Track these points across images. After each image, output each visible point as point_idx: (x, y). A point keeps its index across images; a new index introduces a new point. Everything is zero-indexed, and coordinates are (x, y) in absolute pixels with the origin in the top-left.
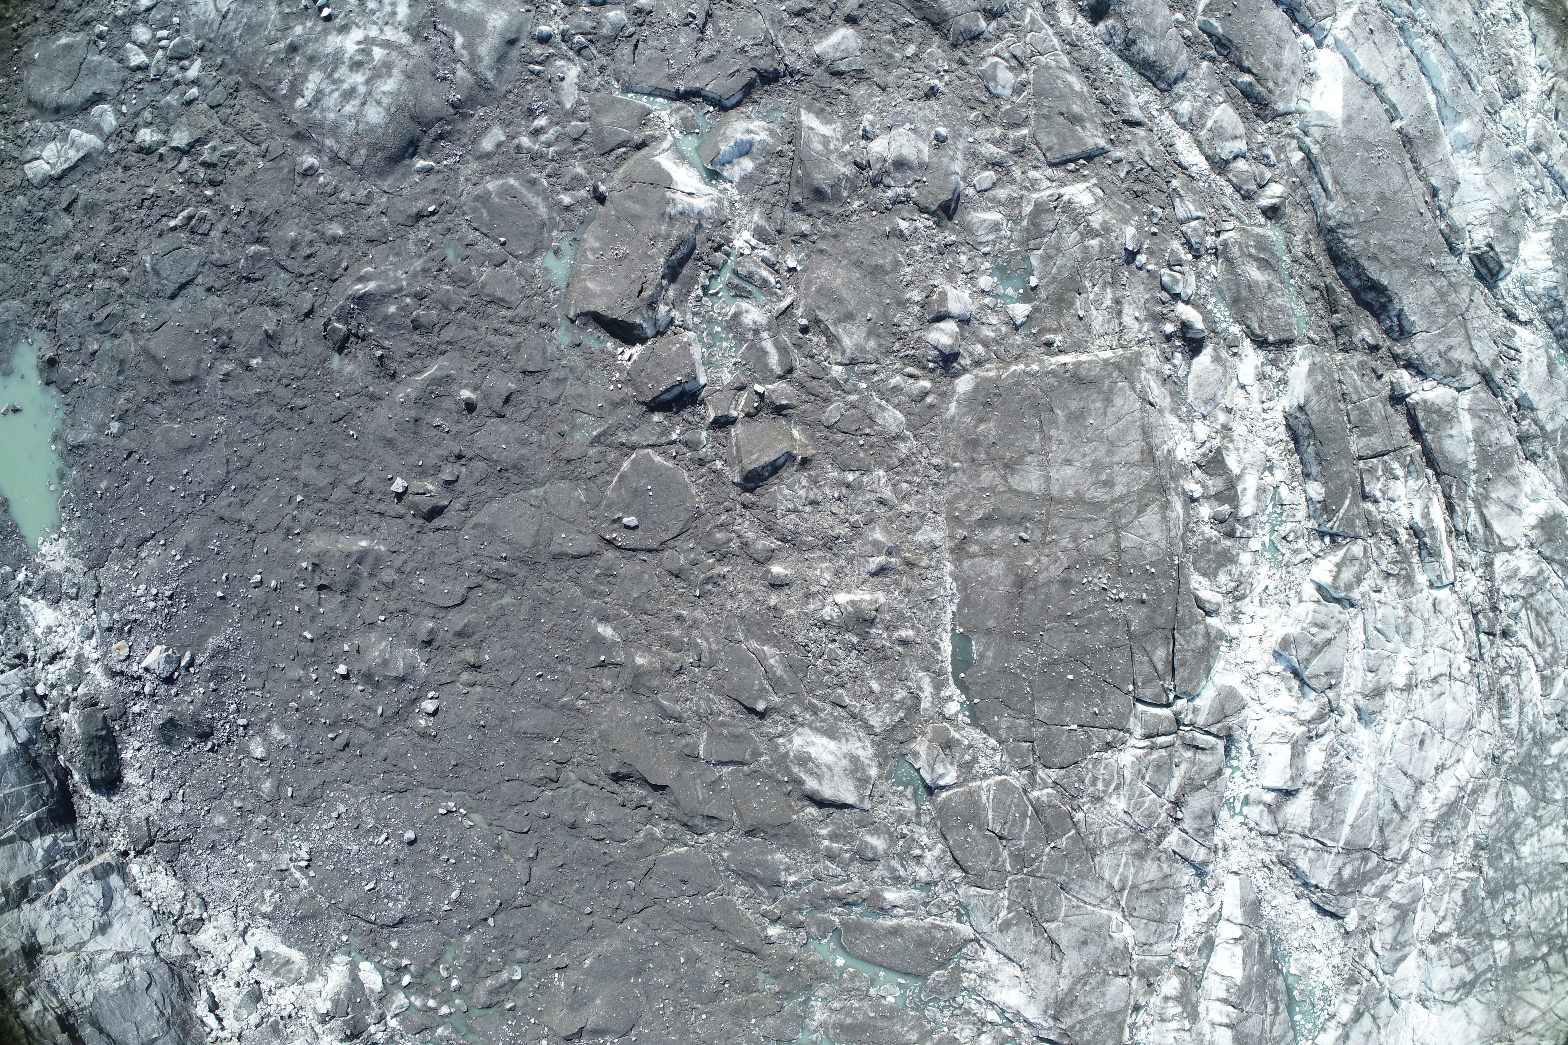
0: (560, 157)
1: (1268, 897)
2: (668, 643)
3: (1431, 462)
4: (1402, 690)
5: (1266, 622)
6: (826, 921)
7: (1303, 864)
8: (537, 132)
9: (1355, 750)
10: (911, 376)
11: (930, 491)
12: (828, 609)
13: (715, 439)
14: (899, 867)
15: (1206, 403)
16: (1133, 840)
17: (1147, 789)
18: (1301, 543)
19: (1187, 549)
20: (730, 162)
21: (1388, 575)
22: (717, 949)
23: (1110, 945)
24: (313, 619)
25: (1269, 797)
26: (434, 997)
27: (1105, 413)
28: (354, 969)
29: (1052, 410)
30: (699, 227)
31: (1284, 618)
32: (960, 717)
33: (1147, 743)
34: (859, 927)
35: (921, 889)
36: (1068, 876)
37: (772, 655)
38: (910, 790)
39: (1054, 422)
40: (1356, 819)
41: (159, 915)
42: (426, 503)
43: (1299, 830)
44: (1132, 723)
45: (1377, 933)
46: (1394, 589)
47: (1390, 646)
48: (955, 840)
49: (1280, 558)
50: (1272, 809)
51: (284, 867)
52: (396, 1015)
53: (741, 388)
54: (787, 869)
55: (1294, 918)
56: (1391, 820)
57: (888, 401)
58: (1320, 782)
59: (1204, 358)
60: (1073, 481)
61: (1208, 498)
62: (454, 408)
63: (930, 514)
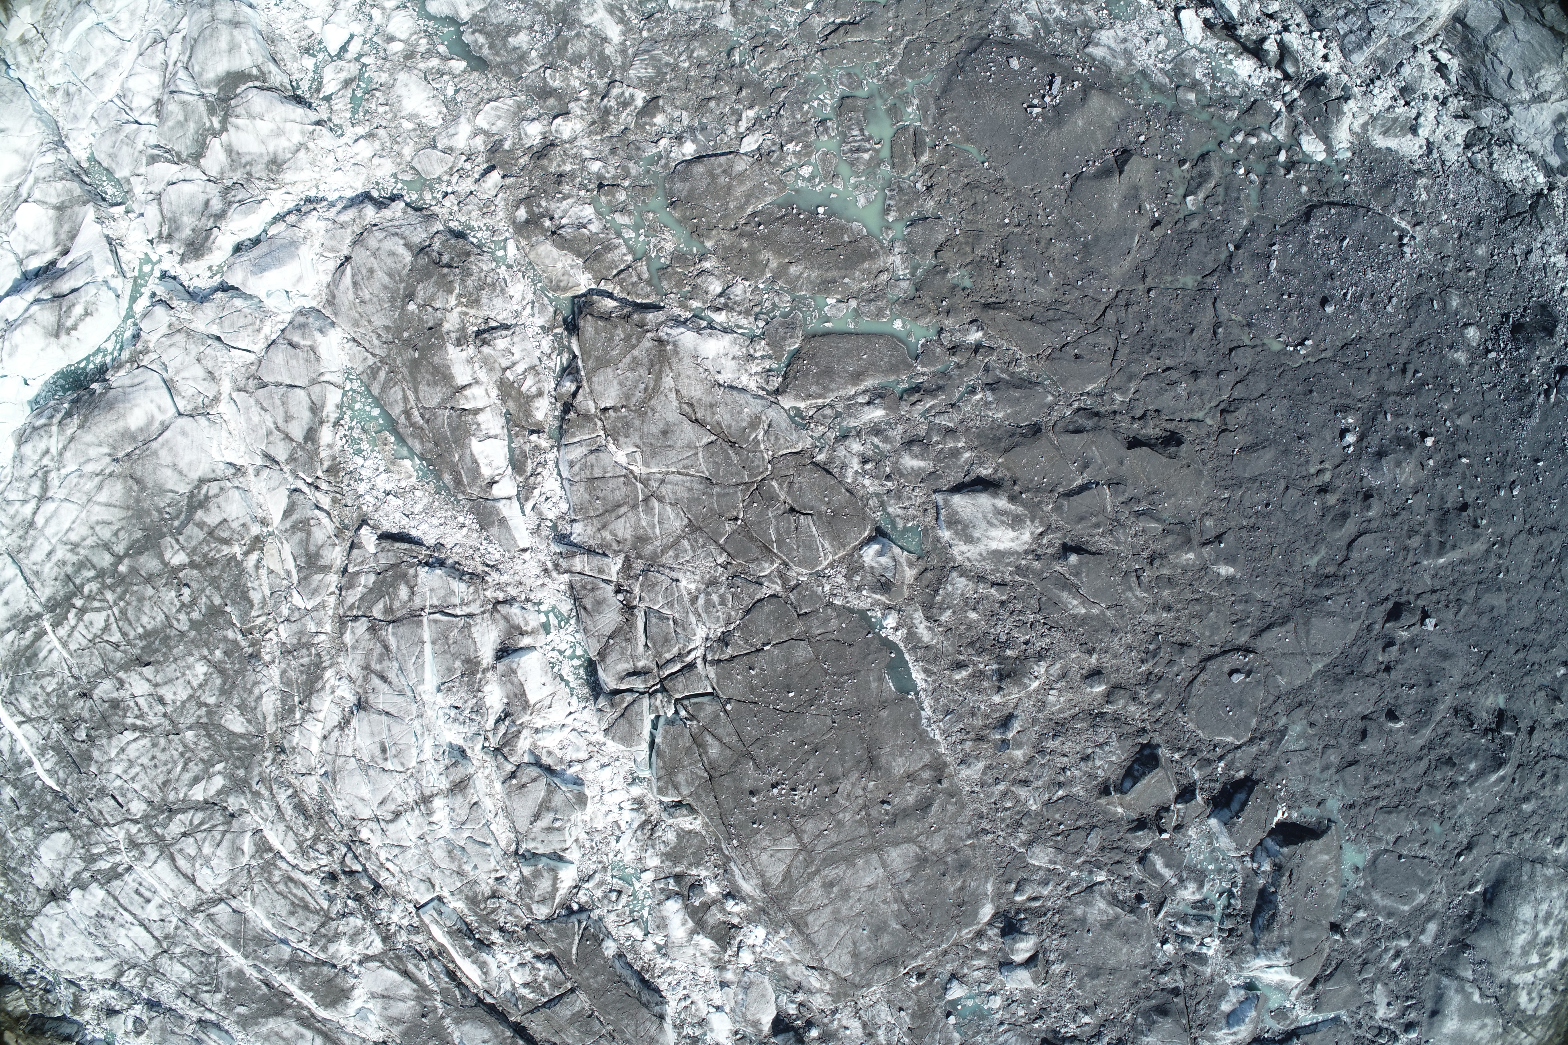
0: (1374, 944)
1: (475, 535)
2: (1170, 581)
3: (492, 1009)
4: (432, 796)
5: (604, 809)
6: (931, 364)
7: (460, 587)
8: (1397, 954)
9: (455, 720)
10: (1035, 899)
11: (985, 810)
12: (1043, 670)
13: (1187, 776)
14: (881, 444)
15: (751, 983)
16: (656, 553)
17: (666, 611)
18: (599, 893)
19: (718, 849)
20: (1241, 1003)
21: (494, 895)
22: (1021, 297)
23: (635, 438)
24: (1464, 477)
25: (525, 641)
26: (1253, 147)
27: (854, 943)
28: (1330, 150)
29: (904, 926)
30: (1255, 942)
31: (587, 818)
32: (879, 614)
33: (689, 659)
34: (894, 368)
35: (849, 429)
36: (710, 496)
37: (1075, 606)
38: (900, 524)
39: (897, 916)
40: (422, 651)
41: (1507, 141)
42: (1407, 619)
43: (478, 620)
44: (711, 671)
45: (332, 533)
46: (483, 885)
47: (466, 834)
48: (840, 493)
49: (615, 873)
50: (515, 630)
51: (1418, 228)
52: (1278, 114)
53: (1178, 828)
54: (987, 404)
55: (435, 522)
56: (380, 660)
57: (1048, 870)
58: (479, 676)
59: (767, 1020)
60: (861, 873)
61: (714, 902)
62: (1403, 708)
63: (977, 789)
